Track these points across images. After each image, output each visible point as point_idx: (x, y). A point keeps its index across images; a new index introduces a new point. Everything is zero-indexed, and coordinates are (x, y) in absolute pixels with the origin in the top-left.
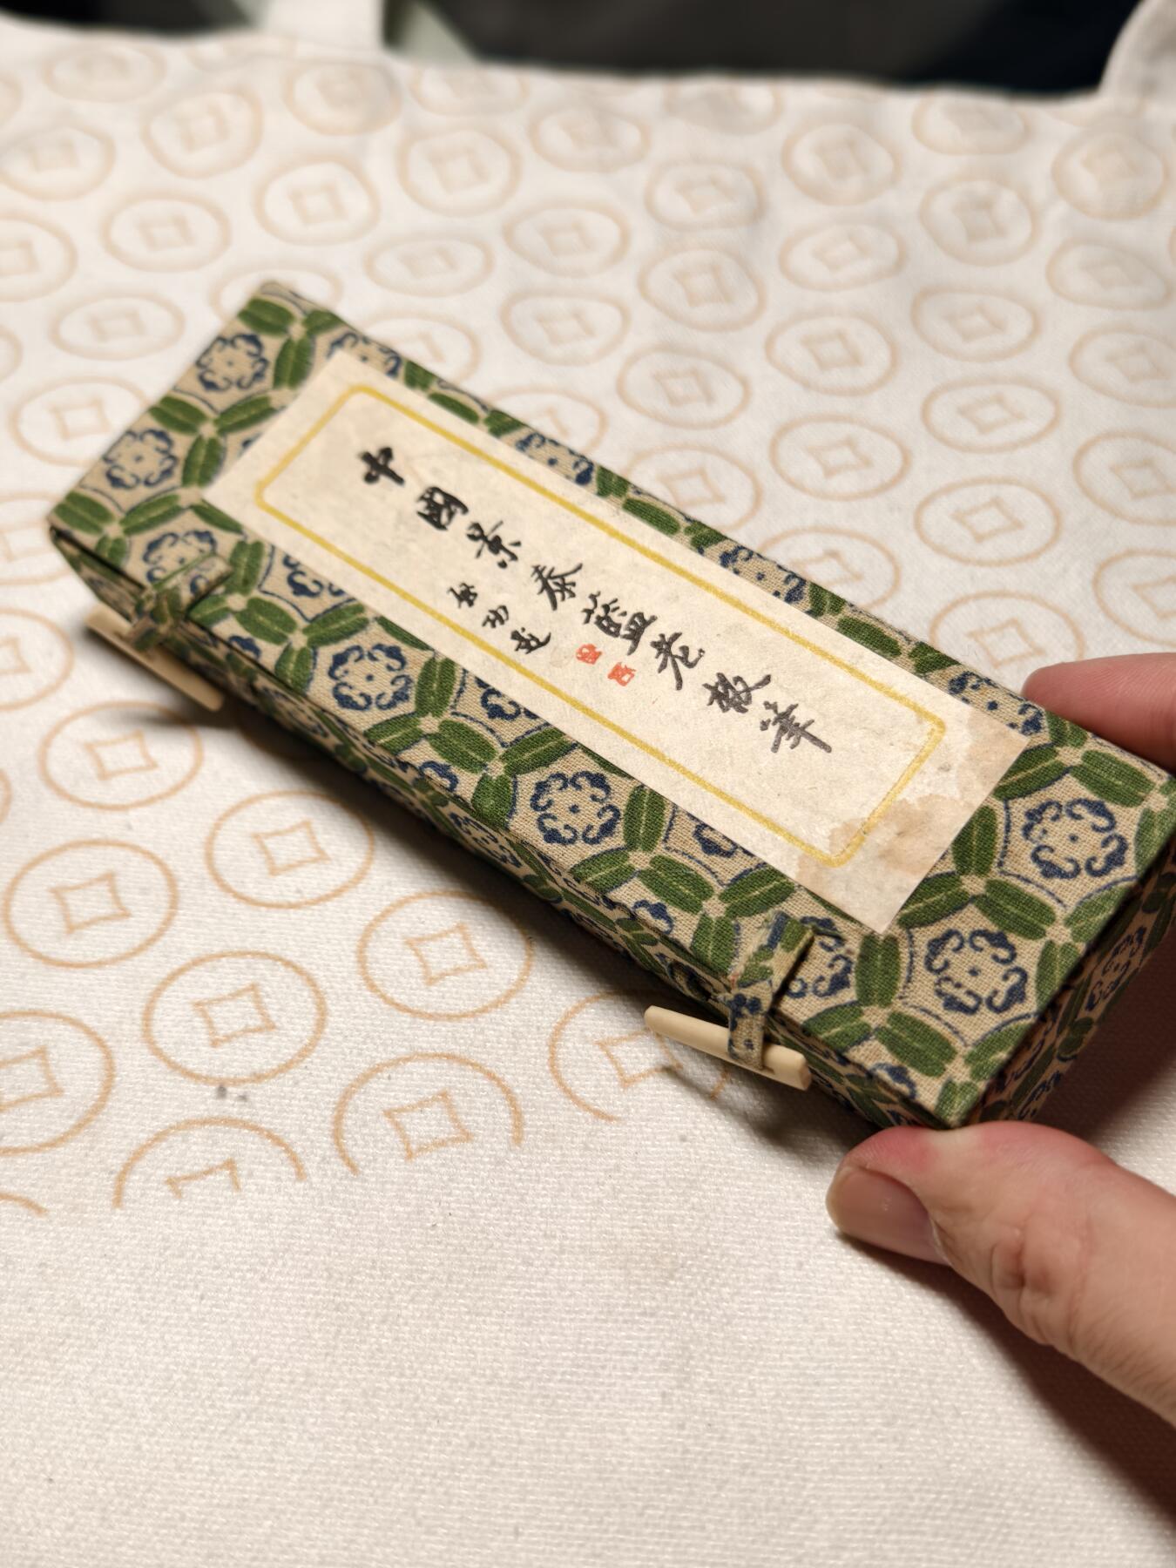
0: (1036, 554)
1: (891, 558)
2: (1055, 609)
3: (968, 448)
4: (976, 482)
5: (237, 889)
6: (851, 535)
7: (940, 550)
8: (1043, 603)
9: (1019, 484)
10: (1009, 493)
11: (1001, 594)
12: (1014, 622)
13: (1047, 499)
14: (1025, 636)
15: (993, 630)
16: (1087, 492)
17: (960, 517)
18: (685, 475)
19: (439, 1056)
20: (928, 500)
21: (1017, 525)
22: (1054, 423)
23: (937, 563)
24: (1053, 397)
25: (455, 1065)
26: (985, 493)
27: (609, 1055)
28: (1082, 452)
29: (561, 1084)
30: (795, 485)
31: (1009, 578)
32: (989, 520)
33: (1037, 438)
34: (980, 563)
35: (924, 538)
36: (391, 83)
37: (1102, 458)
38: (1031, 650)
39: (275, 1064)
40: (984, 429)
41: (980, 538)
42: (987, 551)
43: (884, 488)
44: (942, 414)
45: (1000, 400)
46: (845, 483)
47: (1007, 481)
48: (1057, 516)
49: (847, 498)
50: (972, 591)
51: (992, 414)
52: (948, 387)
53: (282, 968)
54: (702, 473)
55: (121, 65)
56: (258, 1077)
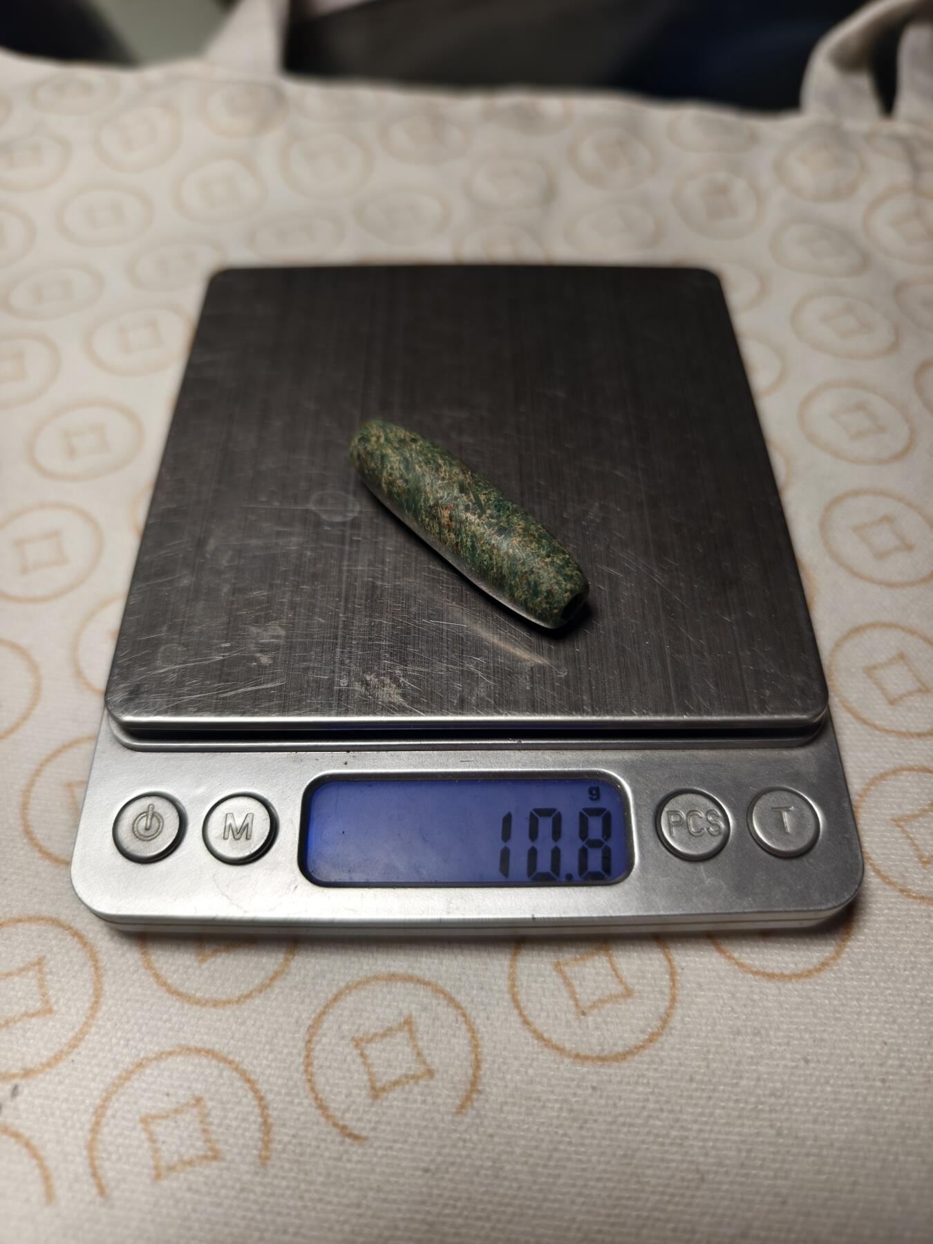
5: (42, 843)
19: (198, 1051)
22: (783, 375)
24: (781, 354)
25: (214, 1062)
27: (362, 1055)
28: (805, 403)
29: (313, 1089)
36: (279, 97)
37: (825, 404)
39: (46, 1054)
53: (69, 938)
55: (87, 88)
56: (27, 1073)
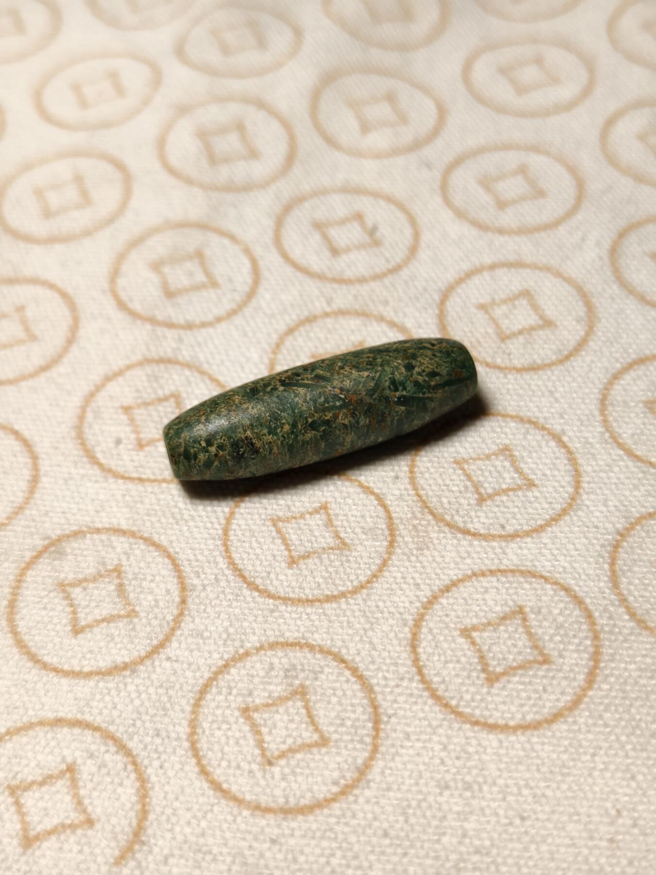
0: (555, 224)
1: (413, 221)
2: (569, 281)
3: (502, 110)
4: (507, 147)
6: (376, 195)
7: (460, 214)
8: (558, 275)
9: (547, 153)
10: (535, 161)
11: (518, 265)
12: (526, 294)
13: (573, 170)
14: (535, 307)
15: (504, 302)
16: (612, 160)
17: (486, 183)
18: (223, 130)
20: (458, 162)
21: (540, 193)
22: (587, 91)
23: (456, 229)
24: (590, 65)
26: (513, 159)
28: (610, 122)
30: (331, 142)
31: (524, 248)
32: (512, 187)
33: (570, 106)
34: (501, 231)
35: (447, 201)
38: (541, 322)
40: (521, 90)
41: (502, 205)
42: (508, 219)
43: (416, 145)
44: (482, 71)
45: (539, 61)
46: (379, 140)
47: (535, 149)
48: (580, 186)
49: (378, 156)
50: (488, 260)
51: (530, 74)
52: (491, 46)
54: (240, 127)
